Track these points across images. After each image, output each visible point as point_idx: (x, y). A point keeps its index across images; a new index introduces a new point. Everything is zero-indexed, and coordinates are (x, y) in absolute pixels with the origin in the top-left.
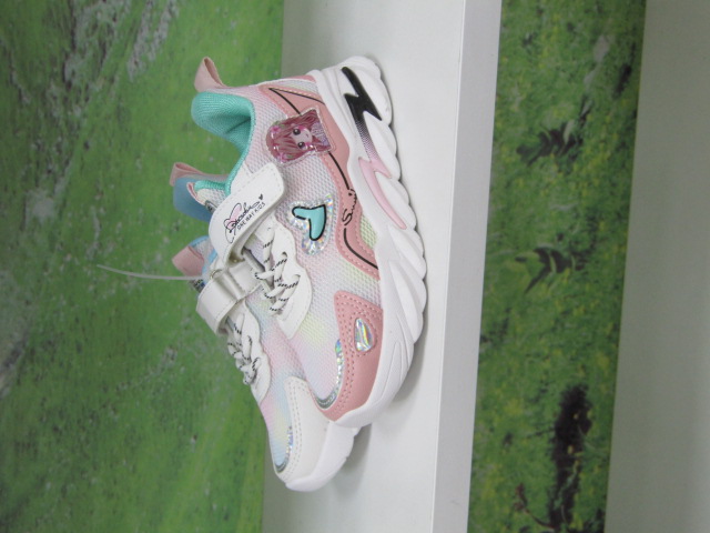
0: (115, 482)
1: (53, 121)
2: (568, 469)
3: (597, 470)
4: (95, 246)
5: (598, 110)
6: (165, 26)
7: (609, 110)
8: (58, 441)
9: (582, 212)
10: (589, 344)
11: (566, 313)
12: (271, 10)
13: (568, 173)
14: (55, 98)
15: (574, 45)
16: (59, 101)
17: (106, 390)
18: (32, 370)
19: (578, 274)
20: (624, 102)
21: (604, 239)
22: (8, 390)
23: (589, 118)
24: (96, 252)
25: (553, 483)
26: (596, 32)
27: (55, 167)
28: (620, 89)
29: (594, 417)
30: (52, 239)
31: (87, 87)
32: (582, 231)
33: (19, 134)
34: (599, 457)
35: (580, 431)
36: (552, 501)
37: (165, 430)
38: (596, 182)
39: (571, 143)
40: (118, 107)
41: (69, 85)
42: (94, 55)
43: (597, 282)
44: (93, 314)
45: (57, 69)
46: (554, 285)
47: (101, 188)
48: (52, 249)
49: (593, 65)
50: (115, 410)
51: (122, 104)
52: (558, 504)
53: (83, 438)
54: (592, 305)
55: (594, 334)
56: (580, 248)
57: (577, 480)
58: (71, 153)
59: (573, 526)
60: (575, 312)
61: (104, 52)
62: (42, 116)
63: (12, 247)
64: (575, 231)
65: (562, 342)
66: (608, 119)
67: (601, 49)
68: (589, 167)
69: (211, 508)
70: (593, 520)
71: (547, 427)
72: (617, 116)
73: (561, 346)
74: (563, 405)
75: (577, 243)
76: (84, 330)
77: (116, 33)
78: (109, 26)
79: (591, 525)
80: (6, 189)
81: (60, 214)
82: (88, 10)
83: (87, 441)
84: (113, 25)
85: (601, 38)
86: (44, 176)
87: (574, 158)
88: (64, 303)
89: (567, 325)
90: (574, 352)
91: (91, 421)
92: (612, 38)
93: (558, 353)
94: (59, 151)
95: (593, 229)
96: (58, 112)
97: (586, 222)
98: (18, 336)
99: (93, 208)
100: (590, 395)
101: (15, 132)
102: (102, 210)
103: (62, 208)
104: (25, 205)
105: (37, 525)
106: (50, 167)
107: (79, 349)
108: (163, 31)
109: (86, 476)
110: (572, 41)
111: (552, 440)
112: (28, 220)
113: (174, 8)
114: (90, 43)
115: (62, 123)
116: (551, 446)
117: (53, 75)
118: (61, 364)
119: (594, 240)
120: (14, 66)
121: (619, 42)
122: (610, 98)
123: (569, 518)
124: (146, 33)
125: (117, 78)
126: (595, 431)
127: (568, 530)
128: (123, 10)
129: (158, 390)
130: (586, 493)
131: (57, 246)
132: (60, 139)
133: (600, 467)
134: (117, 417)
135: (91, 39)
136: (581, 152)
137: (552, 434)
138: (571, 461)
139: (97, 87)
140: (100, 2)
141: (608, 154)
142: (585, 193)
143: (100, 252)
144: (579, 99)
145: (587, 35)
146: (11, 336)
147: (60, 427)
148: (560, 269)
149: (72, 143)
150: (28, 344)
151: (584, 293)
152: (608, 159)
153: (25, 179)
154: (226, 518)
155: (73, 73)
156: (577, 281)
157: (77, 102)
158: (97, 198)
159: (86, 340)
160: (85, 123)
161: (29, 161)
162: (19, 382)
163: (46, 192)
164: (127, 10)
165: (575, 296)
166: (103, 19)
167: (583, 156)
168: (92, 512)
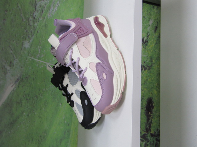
0: (41, 114)
1: (30, 26)
2: (149, 118)
3: (156, 119)
4: (39, 55)
5: (151, 35)
6: (57, 7)
7: (153, 35)
8: (27, 102)
9: (149, 57)
10: (152, 88)
11: (147, 80)
12: (80, 7)
13: (145, 48)
14: (31, 21)
15: (145, 21)
16: (32, 21)
17: (40, 90)
18: (22, 84)
19: (149, 71)
20: (156, 34)
21: (154, 64)
22: (16, 88)
23: (149, 36)
24: (39, 57)
25: (146, 121)
26: (150, 19)
27: (30, 36)
28: (155, 31)
29: (155, 105)
30: (29, 53)
31: (38, 19)
32: (149, 62)
33: (22, 28)
34: (156, 115)
35: (152, 109)
36: (146, 126)
37: (54, 101)
38: (152, 51)
39: (146, 42)
40: (45, 24)
41: (34, 18)
42: (40, 12)
43: (153, 73)
44: (37, 71)
45: (32, 14)
46: (144, 73)
47: (41, 42)
48: (28, 55)
49: (149, 26)
50: (42, 95)
51: (46, 24)
52: (147, 126)
53: (33, 102)
54: (152, 79)
55: (153, 85)
56: (149, 65)
57: (152, 121)
58: (34, 33)
59: (151, 132)
60: (149, 80)
61: (43, 12)
62: (28, 24)
63: (19, 54)
64: (148, 61)
65: (146, 87)
66: (153, 37)
67: (151, 22)
68: (150, 47)
69: (65, 122)
70: (156, 131)
71: (144, 107)
72: (155, 37)
73: (146, 88)
74: (147, 102)
75: (148, 64)
76: (35, 75)
77: (45, 8)
78: (44, 6)
79: (155, 132)
80: (18, 40)
81: (31, 47)
82: (39, 2)
83: (35, 103)
84: (45, 6)
85: (151, 20)
86: (27, 38)
87: (146, 45)
88: (31, 68)
89: (147, 83)
90: (149, 89)
91: (36, 98)
92: (153, 20)
93: (145, 89)
94: (31, 32)
95: (152, 61)
96: (31, 24)
97: (150, 60)
98: (19, 75)
99: (39, 46)
100: (153, 100)
101: (21, 27)
102: (41, 47)
103: (31, 46)
104: (22, 44)
105: (21, 124)
106: (29, 36)
107: (34, 80)
108: (56, 9)
109: (34, 112)
110: (145, 20)
111: (145, 110)
112: (23, 48)
113: (59, 4)
114: (40, 9)
115: (32, 26)
116: (145, 112)
117: (31, 16)
118: (29, 83)
119: (152, 64)
120: (22, 12)
121: (154, 21)
122: (153, 33)
123: (150, 130)
124: (52, 9)
125: (45, 18)
126: (155, 109)
127: (150, 133)
128: (47, 3)
129: (53, 91)
130: (154, 124)
131: (30, 54)
132: (31, 30)
133: (157, 118)
134: (42, 97)
135: (40, 8)
136: (148, 44)
137: (145, 109)
138: (150, 116)
139: (41, 19)
140: (42, 1)
141: (154, 45)
142: (149, 53)
143: (40, 57)
144: (147, 32)
145: (148, 19)
146: (17, 75)
147: (28, 99)
148: (145, 70)
149: (34, 31)
150: (21, 77)
151: (150, 76)
152: (154, 46)
153: (23, 38)
154: (68, 125)
155: (35, 16)
156: (149, 73)
157: (36, 22)
158: (40, 44)
159: (36, 77)
160: (38, 27)
161: (24, 34)
162: (18, 87)
163: (28, 42)
164: (48, 3)
165: (148, 76)
166: (43, 4)
167: (148, 45)
168: (35, 121)
